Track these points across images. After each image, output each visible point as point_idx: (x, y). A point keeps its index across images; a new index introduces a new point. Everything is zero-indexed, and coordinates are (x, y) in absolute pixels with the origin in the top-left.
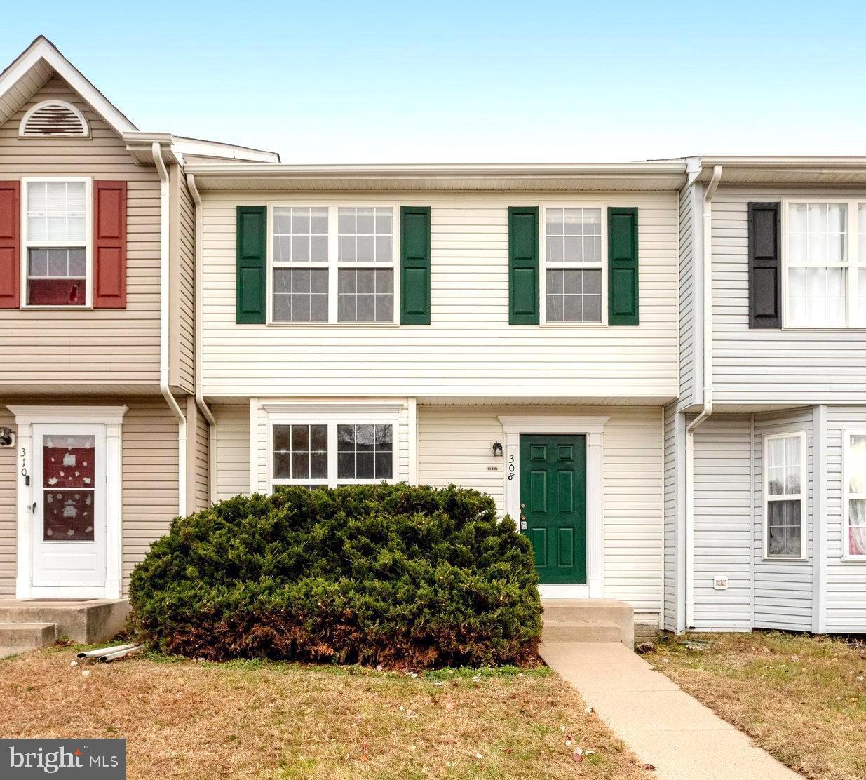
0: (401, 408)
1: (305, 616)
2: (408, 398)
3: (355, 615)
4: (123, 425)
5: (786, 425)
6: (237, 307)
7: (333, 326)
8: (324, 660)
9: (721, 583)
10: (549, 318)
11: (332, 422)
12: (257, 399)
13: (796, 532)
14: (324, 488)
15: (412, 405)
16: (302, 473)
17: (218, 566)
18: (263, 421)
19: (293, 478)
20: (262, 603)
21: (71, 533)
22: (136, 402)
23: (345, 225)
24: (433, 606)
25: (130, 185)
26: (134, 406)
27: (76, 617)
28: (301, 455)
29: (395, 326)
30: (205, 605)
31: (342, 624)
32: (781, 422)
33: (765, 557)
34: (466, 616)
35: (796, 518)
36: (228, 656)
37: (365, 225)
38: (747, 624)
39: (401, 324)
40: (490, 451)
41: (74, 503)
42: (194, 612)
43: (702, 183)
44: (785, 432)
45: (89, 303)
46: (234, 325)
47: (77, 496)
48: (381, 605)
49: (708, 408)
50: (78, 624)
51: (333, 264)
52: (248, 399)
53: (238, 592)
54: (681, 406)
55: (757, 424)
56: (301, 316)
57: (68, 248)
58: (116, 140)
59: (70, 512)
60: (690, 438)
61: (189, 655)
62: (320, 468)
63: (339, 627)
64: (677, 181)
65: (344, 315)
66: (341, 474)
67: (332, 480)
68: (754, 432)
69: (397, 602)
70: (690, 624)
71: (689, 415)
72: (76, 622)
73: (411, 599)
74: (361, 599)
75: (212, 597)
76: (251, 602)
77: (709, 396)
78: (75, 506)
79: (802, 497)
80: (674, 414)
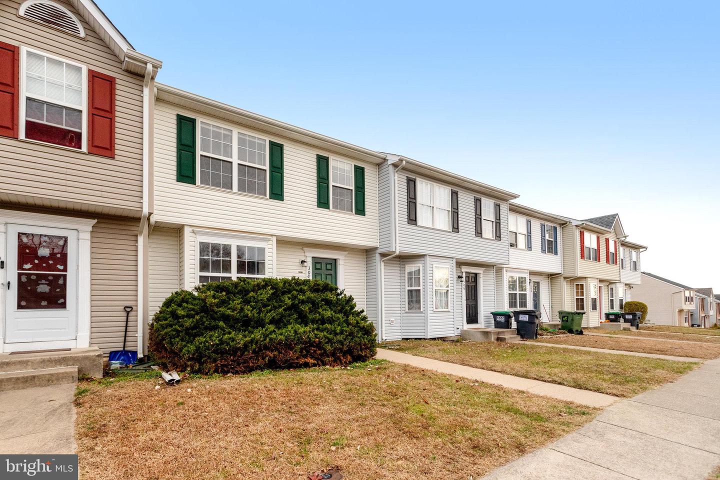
0: (269, 240)
1: (295, 344)
2: (272, 235)
3: (320, 342)
4: (92, 232)
5: (414, 261)
6: (177, 172)
7: (235, 193)
8: (306, 365)
9: (393, 322)
10: (333, 208)
11: (234, 244)
12: (189, 227)
13: (418, 302)
14: (230, 278)
15: (274, 239)
16: (217, 271)
17: (237, 321)
18: (193, 239)
19: (212, 272)
20: (271, 339)
21: (44, 303)
22: (103, 218)
23: (241, 142)
24: (351, 334)
25: (118, 81)
26: (102, 221)
27: (94, 360)
28: (217, 260)
29: (267, 199)
30: (239, 343)
31: (314, 347)
32: (413, 260)
33: (407, 311)
34: (364, 338)
35: (418, 296)
36: (250, 370)
37: (252, 145)
38: (400, 337)
39: (270, 198)
40: (299, 264)
41: (47, 282)
42: (230, 347)
43: (395, 165)
44: (414, 264)
45: (84, 148)
46: (175, 182)
47: (50, 278)
48: (331, 336)
49: (397, 253)
50: (95, 365)
51: (235, 161)
52: (183, 226)
53: (258, 334)
54: (379, 251)
55: (403, 260)
56: (216, 184)
57: (64, 107)
58: (107, 49)
59: (43, 288)
60: (383, 264)
61: (225, 373)
62: (227, 267)
63: (313, 348)
64: (379, 161)
65: (241, 188)
66: (238, 272)
67: (234, 275)
68: (402, 263)
69: (336, 334)
70: (384, 338)
71: (383, 255)
72: (95, 363)
73: (342, 332)
74: (321, 334)
75: (240, 338)
76: (265, 340)
77: (398, 248)
78: (48, 285)
79: (421, 288)
80: (375, 253)
